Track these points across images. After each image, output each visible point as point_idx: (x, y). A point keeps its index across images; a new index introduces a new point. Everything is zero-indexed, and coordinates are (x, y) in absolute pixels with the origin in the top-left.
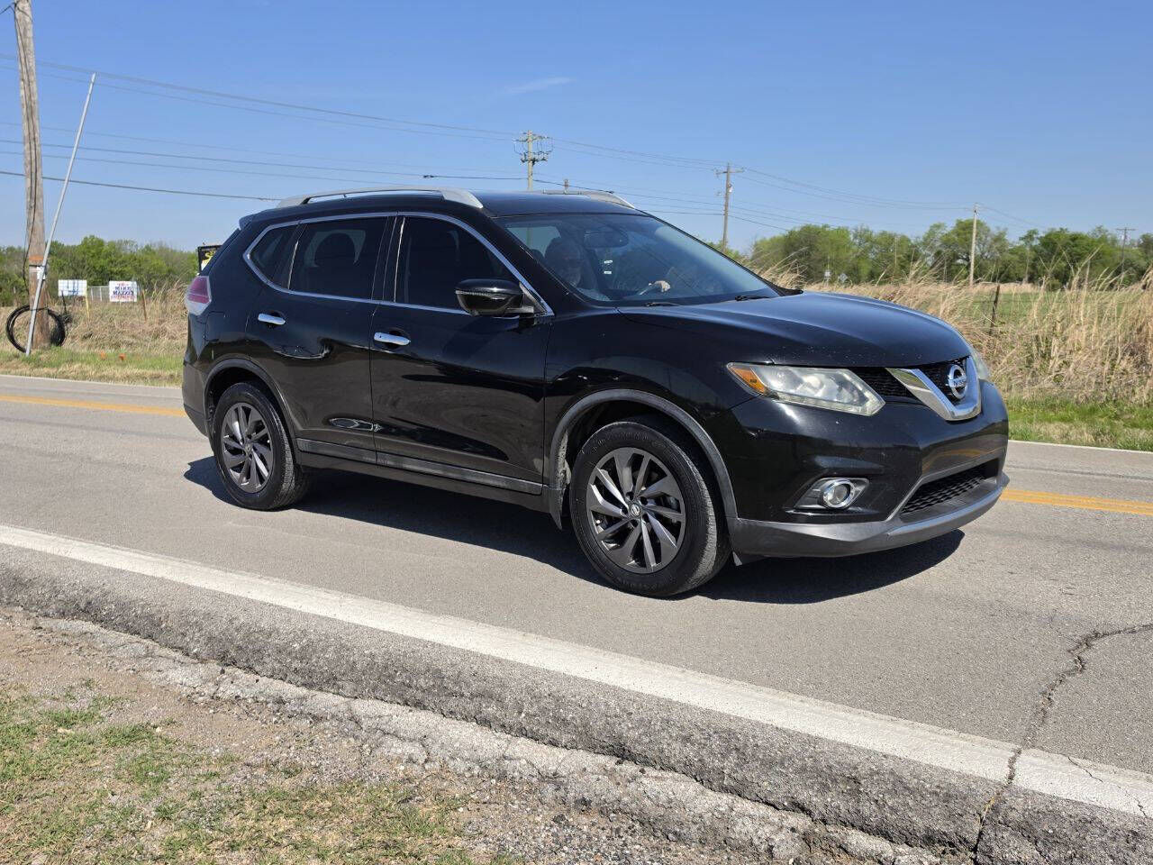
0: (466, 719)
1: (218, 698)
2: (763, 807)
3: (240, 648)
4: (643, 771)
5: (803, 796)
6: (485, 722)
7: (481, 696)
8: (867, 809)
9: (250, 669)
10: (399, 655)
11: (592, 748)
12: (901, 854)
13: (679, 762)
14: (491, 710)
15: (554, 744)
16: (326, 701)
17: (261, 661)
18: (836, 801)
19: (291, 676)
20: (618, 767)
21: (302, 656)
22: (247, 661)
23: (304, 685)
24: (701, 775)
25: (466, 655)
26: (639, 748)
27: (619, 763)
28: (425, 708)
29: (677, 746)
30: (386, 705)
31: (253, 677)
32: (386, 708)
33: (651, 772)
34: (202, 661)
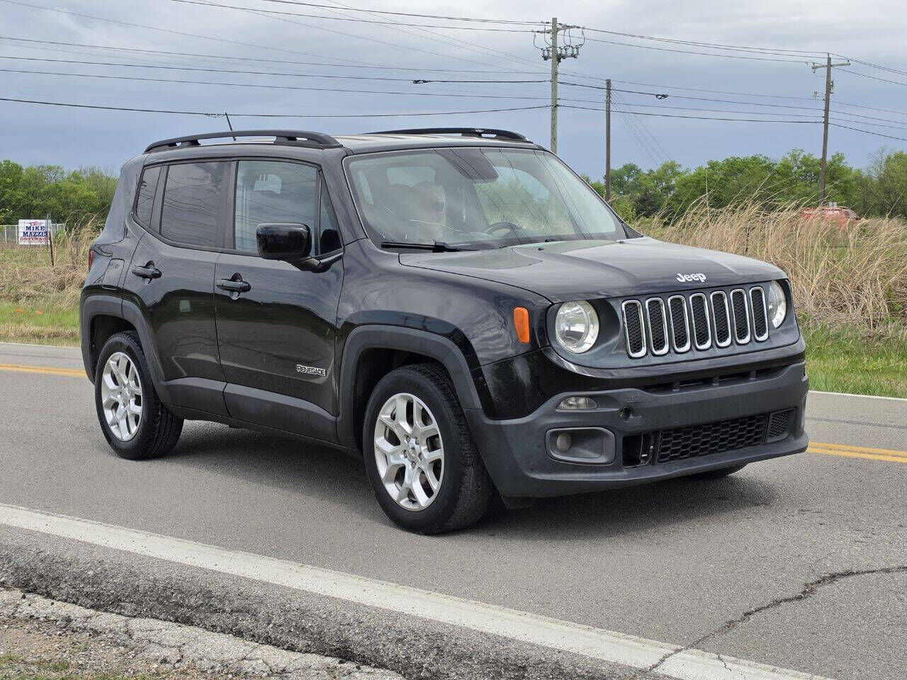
0: (223, 632)
1: (14, 618)
3: (41, 576)
4: (358, 668)
6: (239, 634)
7: (239, 611)
9: (48, 595)
10: (180, 580)
11: (322, 652)
13: (390, 660)
14: (246, 622)
15: (292, 648)
16: (107, 620)
17: (57, 587)
19: (82, 599)
20: (339, 666)
21: (94, 581)
22: (46, 588)
23: (92, 607)
24: (404, 669)
25: (237, 580)
26: (360, 649)
27: (341, 662)
28: (193, 624)
29: (389, 646)
30: (160, 622)
31: (49, 601)
32: (159, 624)
33: (365, 668)
34: (8, 589)
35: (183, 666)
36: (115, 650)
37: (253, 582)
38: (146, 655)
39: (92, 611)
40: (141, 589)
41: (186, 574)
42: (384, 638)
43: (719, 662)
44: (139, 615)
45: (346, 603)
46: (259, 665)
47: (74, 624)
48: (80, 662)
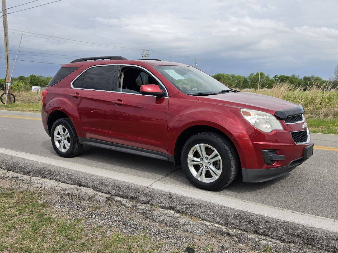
0: (53, 180)
1: (4, 177)
2: (103, 193)
3: (12, 167)
4: (83, 188)
5: (111, 191)
6: (56, 180)
7: (57, 175)
8: (121, 192)
9: (13, 171)
11: (75, 184)
12: (124, 200)
13: (91, 186)
14: (58, 178)
15: (68, 184)
16: (26, 177)
17: (16, 169)
18: (116, 191)
19: (21, 172)
20: (79, 188)
21: (24, 168)
22: (13, 170)
24: (94, 188)
25: (58, 167)
26: (84, 184)
27: (79, 187)
28: (46, 178)
29: (91, 183)
30: (39, 178)
31: (14, 173)
32: (38, 178)
33: (85, 188)
34: (4, 170)
35: (42, 188)
36: (26, 185)
37: (61, 168)
38: (33, 186)
39: (23, 175)
40: (35, 170)
41: (46, 166)
42: (90, 181)
43: (164, 184)
44: (34, 176)
45: (82, 173)
46: (60, 188)
47: (18, 178)
48: (17, 188)
